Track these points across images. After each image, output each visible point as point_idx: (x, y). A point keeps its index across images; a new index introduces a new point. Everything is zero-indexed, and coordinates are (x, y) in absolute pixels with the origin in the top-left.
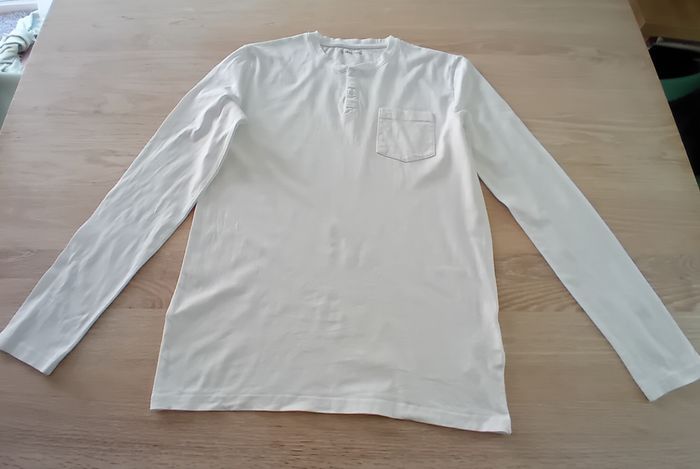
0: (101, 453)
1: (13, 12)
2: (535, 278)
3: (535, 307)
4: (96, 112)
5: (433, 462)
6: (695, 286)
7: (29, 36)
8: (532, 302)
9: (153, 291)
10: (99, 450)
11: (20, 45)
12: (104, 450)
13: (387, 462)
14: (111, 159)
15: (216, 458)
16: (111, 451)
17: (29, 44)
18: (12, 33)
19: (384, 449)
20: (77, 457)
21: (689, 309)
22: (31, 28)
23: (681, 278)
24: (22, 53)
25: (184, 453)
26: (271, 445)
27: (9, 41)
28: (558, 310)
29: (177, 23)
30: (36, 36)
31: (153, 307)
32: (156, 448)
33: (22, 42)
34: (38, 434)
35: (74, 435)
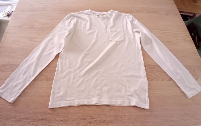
0: (33, 122)
2: (155, 72)
3: (155, 80)
4: (32, 27)
5: (130, 124)
6: (197, 73)
7: (10, 11)
8: (154, 78)
9: (48, 76)
13: (116, 124)
14: (36, 40)
15: (66, 123)
16: (36, 122)
18: (6, 10)
19: (116, 120)
20: (26, 124)
22: (11, 9)
23: (194, 71)
24: (9, 15)
25: (57, 122)
26: (82, 120)
27: (5, 12)
28: (162, 80)
29: (54, 5)
30: (13, 11)
31: (48, 80)
32: (49, 121)
33: (9, 13)
34: (14, 117)
35: (24, 117)
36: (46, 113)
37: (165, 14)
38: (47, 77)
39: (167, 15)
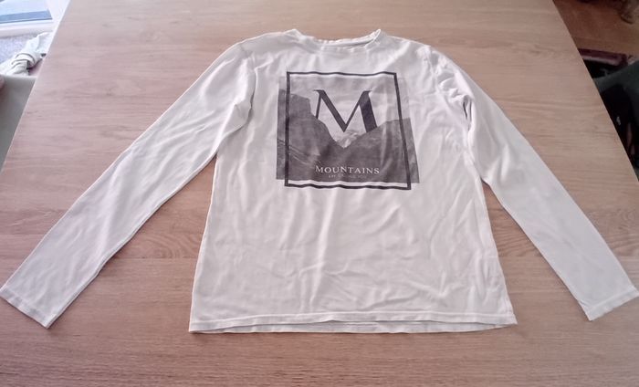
1: (22, 35)
4: (109, 95)
6: (632, 235)
7: (36, 54)
9: (164, 243)
10: (119, 382)
11: (28, 62)
12: (124, 382)
17: (36, 60)
18: (22, 52)
19: (376, 375)
21: (629, 253)
22: (38, 48)
23: (620, 228)
24: (31, 68)
25: (196, 382)
26: (274, 374)
27: (19, 58)
28: (521, 255)
29: (177, 22)
30: (43, 55)
31: (164, 257)
32: (171, 379)
33: (30, 59)
34: (62, 369)
35: (94, 369)
36: (161, 356)
37: (533, 52)
38: (160, 249)
39: (538, 53)
